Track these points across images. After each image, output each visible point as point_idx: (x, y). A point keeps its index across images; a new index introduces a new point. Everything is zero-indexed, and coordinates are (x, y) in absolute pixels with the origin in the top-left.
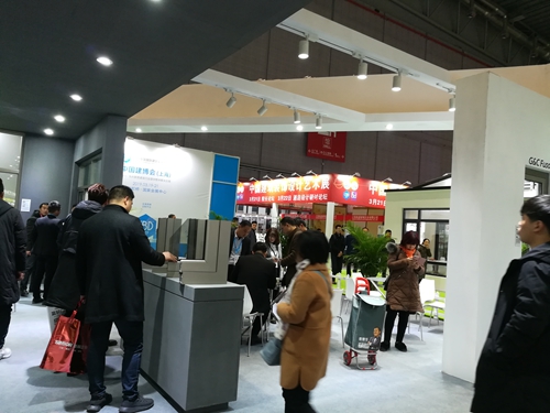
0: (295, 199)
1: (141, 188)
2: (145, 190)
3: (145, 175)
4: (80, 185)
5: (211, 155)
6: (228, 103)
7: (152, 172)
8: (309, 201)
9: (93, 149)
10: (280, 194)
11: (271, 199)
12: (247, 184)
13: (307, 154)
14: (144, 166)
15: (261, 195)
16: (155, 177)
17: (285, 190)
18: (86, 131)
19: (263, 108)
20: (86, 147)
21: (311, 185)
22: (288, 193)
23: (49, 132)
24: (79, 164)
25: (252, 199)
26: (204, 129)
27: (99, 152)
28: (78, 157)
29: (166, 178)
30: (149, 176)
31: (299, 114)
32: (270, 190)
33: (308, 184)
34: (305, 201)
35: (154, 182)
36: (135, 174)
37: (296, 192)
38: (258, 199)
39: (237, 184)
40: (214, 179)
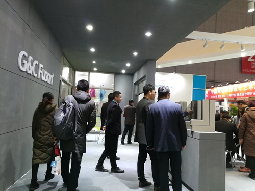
0: (238, 95)
4: (136, 93)
5: (191, 76)
6: (204, 46)
8: (247, 96)
9: (141, 77)
10: (229, 93)
11: (223, 96)
12: (209, 89)
13: (242, 72)
15: (217, 94)
17: (232, 91)
18: (138, 69)
19: (223, 46)
20: (138, 76)
21: (248, 87)
22: (234, 92)
23: (124, 71)
24: (135, 84)
25: (213, 97)
26: (190, 62)
27: (144, 77)
28: (135, 81)
32: (222, 92)
33: (246, 87)
34: (244, 96)
37: (238, 92)
38: (216, 97)
39: (205, 89)
40: (193, 87)
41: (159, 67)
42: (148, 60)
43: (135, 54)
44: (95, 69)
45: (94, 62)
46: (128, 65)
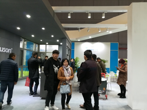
16: (94, 51)
29: (97, 51)
31: (100, 29)
39: (118, 50)
40: (111, 50)
41: (79, 40)
42: (63, 38)
43: (52, 36)
44: (47, 43)
45: (41, 40)
46: (58, 41)
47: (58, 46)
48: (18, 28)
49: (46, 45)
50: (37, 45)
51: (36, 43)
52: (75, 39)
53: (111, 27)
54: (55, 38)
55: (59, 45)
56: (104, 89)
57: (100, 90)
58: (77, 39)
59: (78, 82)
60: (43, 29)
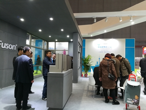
1: (104, 52)
2: (105, 52)
3: (104, 48)
7: (106, 47)
14: (104, 46)
16: (107, 48)
29: (110, 48)
30: (105, 48)
35: (107, 50)
36: (102, 48)
39: (135, 47)
40: (126, 47)
41: (92, 36)
42: (74, 33)
43: (62, 30)
44: (56, 40)
45: (50, 36)
46: (68, 36)
47: (67, 43)
48: (22, 20)
49: (55, 42)
50: (46, 42)
51: (45, 40)
52: (87, 35)
53: (136, 15)
54: (65, 33)
55: (69, 42)
56: (136, 97)
57: (130, 99)
58: (89, 34)
59: (95, 85)
60: (51, 19)
